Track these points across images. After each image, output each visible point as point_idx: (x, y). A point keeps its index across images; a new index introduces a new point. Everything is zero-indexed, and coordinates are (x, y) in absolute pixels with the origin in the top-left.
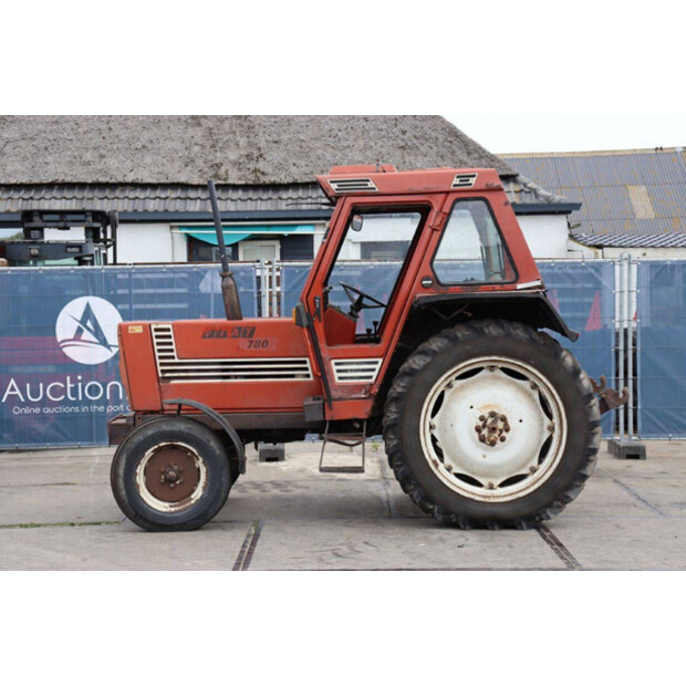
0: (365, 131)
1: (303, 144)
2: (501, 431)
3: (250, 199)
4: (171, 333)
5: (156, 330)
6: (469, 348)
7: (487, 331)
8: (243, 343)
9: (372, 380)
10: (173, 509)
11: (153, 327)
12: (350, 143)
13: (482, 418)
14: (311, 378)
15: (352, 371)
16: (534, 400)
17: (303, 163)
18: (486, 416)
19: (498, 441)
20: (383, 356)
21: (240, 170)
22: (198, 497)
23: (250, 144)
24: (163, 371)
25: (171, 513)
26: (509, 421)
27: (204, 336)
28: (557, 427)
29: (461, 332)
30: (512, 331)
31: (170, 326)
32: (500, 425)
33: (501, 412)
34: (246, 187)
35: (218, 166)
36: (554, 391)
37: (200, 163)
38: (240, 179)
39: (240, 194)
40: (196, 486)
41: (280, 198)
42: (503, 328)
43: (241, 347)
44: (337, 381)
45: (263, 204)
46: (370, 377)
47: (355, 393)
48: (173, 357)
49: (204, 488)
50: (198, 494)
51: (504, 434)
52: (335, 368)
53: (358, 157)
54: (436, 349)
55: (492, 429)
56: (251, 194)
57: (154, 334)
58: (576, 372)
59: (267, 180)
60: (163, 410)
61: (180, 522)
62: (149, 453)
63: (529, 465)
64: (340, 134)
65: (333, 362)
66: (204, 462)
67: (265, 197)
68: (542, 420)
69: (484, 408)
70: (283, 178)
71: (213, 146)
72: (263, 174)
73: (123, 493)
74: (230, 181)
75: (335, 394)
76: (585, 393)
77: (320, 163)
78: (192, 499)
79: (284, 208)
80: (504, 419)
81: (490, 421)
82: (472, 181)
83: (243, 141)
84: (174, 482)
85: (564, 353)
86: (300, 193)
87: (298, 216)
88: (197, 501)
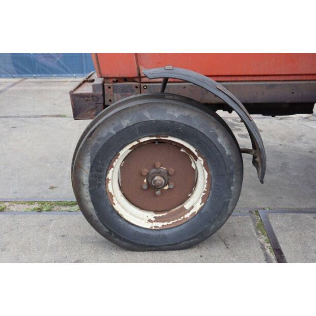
10: (160, 225)
22: (196, 209)
25: (157, 230)
40: (192, 192)
49: (204, 199)
50: (195, 203)
60: (140, 76)
62: (125, 152)
66: (205, 165)
73: (90, 206)
78: (184, 211)
88: (194, 215)
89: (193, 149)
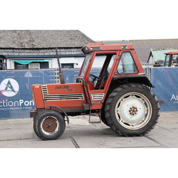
0: (61, 34)
1: (45, 38)
3: (31, 52)
4: (47, 88)
5: (42, 87)
6: (127, 90)
7: (132, 86)
8: (66, 90)
9: (102, 99)
10: (50, 134)
11: (42, 86)
12: (57, 38)
13: (131, 108)
14: (84, 99)
15: (97, 97)
16: (143, 103)
17: (45, 43)
18: (132, 108)
19: (135, 114)
20: (105, 93)
21: (28, 44)
23: (30, 38)
24: (45, 98)
25: (50, 135)
27: (55, 88)
28: (149, 110)
29: (125, 86)
30: (138, 86)
31: (46, 86)
32: (135, 110)
33: (135, 106)
34: (30, 49)
35: (22, 43)
36: (149, 101)
37: (17, 42)
38: (28, 47)
39: (28, 51)
40: (56, 128)
41: (39, 52)
42: (136, 85)
43: (65, 91)
44: (93, 99)
45: (35, 53)
46: (102, 98)
47: (97, 102)
48: (47, 94)
49: (59, 128)
50: (57, 130)
52: (92, 96)
53: (60, 41)
54: (119, 91)
55: (133, 111)
56: (31, 51)
57: (42, 88)
58: (154, 96)
59: (36, 47)
60: (45, 108)
61: (52, 138)
62: (44, 120)
63: (142, 120)
64: (54, 35)
65: (92, 94)
66: (58, 122)
67: (35, 52)
69: (131, 105)
70: (40, 47)
71: (20, 38)
72: (35, 45)
73: (37, 130)
74: (26, 47)
75: (92, 103)
76: (156, 101)
77: (50, 43)
78: (55, 131)
79: (41, 55)
80: (136, 108)
81: (133, 109)
82: (127, 47)
83: (28, 37)
84: (50, 127)
85: (151, 91)
86: (45, 51)
87: (45, 57)
88: (57, 132)
89: (56, 119)
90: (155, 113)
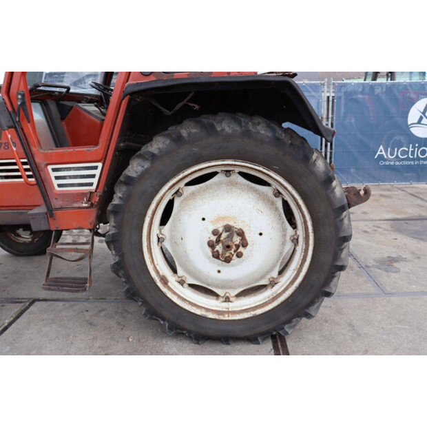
2: (238, 247)
6: (196, 150)
7: (219, 128)
9: (94, 187)
13: (215, 232)
15: (71, 177)
16: (277, 209)
18: (221, 230)
19: (235, 257)
20: (103, 160)
26: (247, 236)
28: (301, 240)
30: (251, 128)
32: (237, 240)
33: (238, 225)
36: (301, 202)
42: (240, 124)
44: (57, 188)
46: (91, 184)
47: (76, 202)
51: (241, 249)
52: (53, 175)
55: (227, 247)
58: (329, 180)
63: (269, 276)
65: (50, 168)
68: (284, 230)
69: (217, 220)
75: (56, 203)
76: (338, 205)
80: (241, 234)
81: (224, 235)
85: (315, 155)
90: (326, 258)
